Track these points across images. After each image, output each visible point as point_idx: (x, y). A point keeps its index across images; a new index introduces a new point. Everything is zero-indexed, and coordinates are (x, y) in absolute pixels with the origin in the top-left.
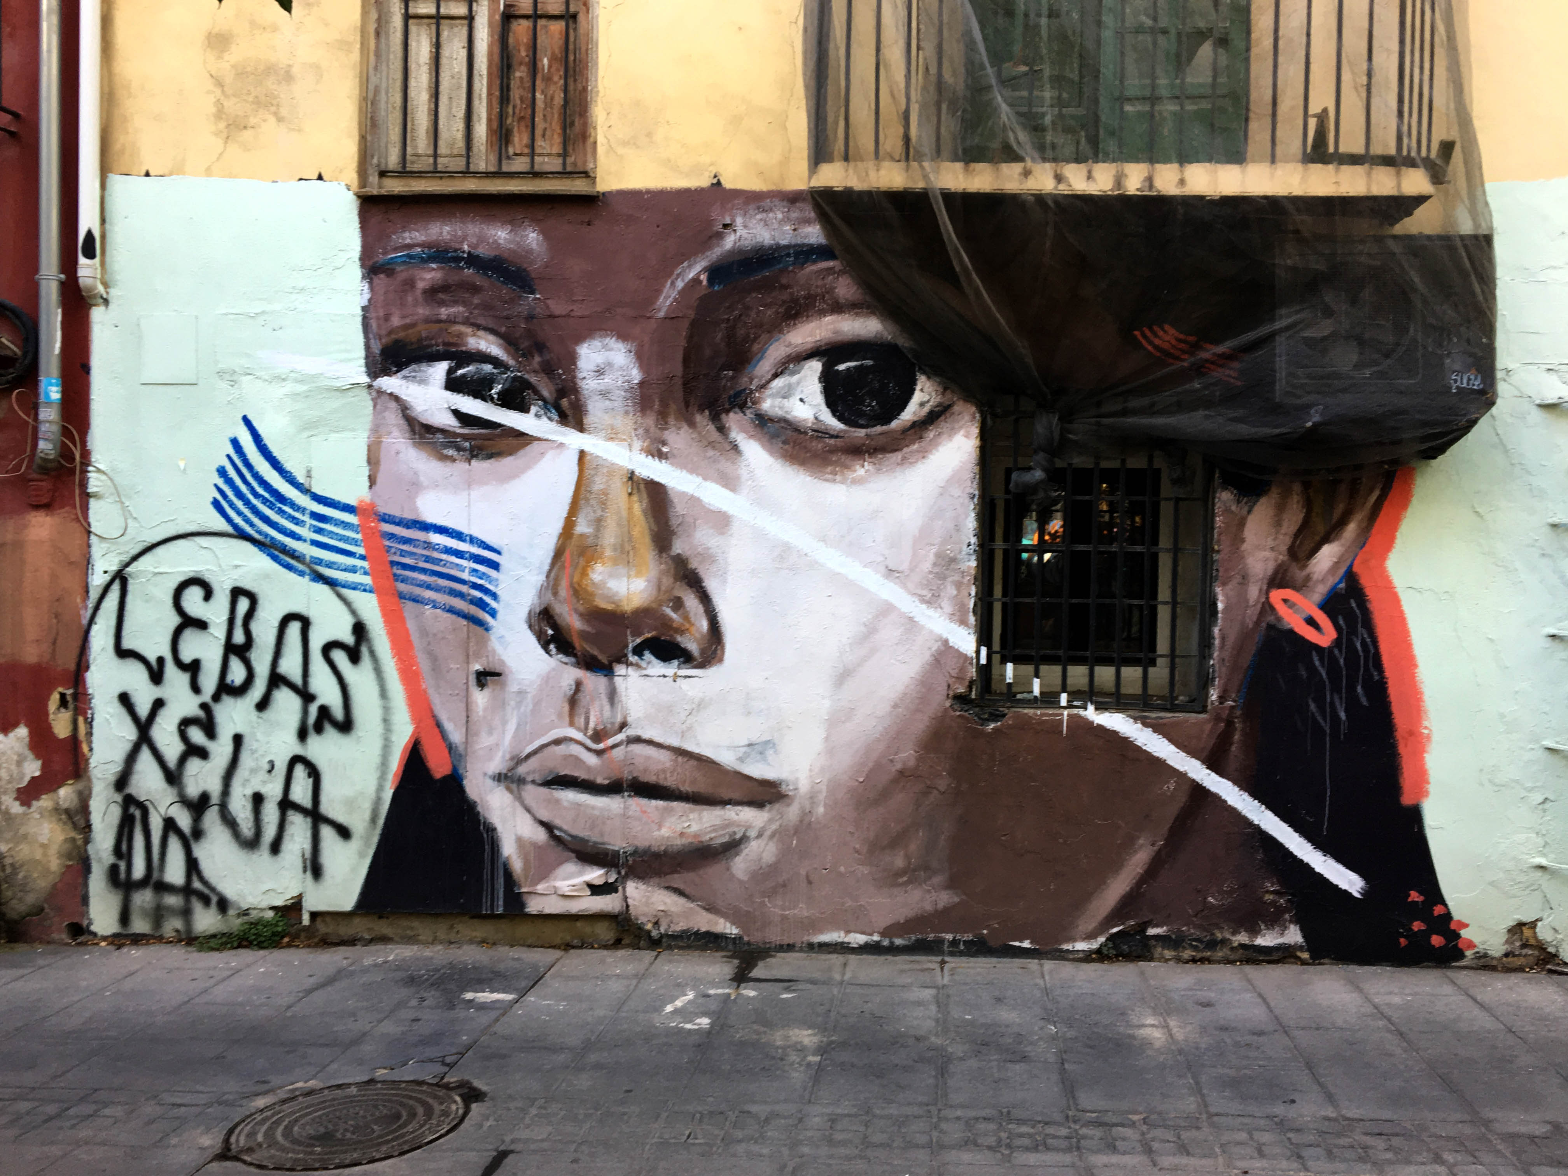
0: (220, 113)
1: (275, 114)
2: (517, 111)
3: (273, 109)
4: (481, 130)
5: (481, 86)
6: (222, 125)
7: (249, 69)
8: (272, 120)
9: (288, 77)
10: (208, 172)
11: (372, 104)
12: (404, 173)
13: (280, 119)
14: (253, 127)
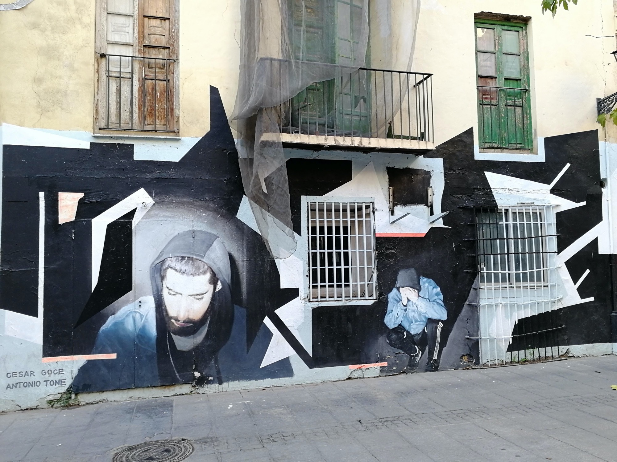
0: (39, 105)
1: (60, 107)
2: (149, 110)
3: (60, 105)
4: (136, 116)
5: (136, 102)
6: (39, 110)
7: (50, 91)
8: (59, 109)
9: (66, 94)
10: (34, 126)
11: (96, 105)
12: (107, 129)
13: (62, 109)
14: (52, 111)
